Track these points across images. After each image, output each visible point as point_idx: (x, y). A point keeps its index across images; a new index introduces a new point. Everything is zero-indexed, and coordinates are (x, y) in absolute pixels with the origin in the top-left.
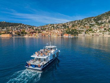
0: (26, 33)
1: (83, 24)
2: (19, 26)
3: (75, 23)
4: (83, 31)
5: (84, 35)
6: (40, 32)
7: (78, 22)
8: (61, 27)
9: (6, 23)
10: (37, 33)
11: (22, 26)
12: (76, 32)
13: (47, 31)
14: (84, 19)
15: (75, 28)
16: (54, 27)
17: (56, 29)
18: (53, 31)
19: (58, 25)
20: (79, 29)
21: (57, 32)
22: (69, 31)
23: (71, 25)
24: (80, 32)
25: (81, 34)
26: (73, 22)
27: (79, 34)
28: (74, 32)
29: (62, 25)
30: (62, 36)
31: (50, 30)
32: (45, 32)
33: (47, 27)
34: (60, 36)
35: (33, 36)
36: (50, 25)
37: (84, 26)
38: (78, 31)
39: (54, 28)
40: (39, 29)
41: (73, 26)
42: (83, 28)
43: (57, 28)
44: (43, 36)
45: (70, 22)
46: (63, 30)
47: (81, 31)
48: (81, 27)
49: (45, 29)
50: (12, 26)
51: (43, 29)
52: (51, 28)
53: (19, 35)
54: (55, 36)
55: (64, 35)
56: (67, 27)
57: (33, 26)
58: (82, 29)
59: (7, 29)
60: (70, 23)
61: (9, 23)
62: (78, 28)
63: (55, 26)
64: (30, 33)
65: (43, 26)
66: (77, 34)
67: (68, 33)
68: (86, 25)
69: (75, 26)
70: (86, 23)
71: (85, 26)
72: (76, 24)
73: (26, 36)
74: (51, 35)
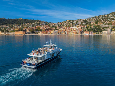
0: (41, 30)
1: (109, 19)
2: (35, 23)
3: (98, 18)
4: (109, 27)
5: (110, 32)
6: (57, 30)
7: (102, 17)
8: (82, 23)
9: (22, 19)
10: (53, 30)
11: (38, 23)
12: (100, 29)
13: (64, 28)
14: (111, 13)
15: (99, 24)
17: (76, 26)
18: (72, 28)
20: (104, 25)
21: (76, 29)
22: (91, 27)
23: (94, 20)
24: (105, 29)
25: (105, 32)
26: (97, 17)
27: (103, 32)
28: (97, 29)
29: (83, 21)
30: (81, 33)
31: (68, 27)
32: (62, 29)
33: (65, 24)
34: (79, 34)
35: (48, 34)
36: (69, 22)
37: (109, 22)
38: (102, 28)
39: (73, 25)
40: (56, 25)
41: (96, 22)
42: (109, 24)
43: (77, 24)
44: (59, 33)
45: (93, 17)
46: (83, 27)
47: (105, 27)
48: (106, 23)
49: (63, 25)
50: (28, 23)
51: (60, 26)
52: (70, 24)
53: (33, 32)
54: (74, 34)
55: (84, 33)
56: (89, 23)
57: (51, 23)
58: (107, 26)
59: (23, 26)
60: (93, 19)
61: (25, 20)
62: (102, 24)
63: (75, 22)
64: (46, 30)
65: (61, 23)
66: (101, 31)
67: (89, 30)
68: (113, 20)
69: (99, 22)
70: (113, 18)
71: (111, 22)
72: (100, 19)
73: (40, 34)
74: (69, 32)
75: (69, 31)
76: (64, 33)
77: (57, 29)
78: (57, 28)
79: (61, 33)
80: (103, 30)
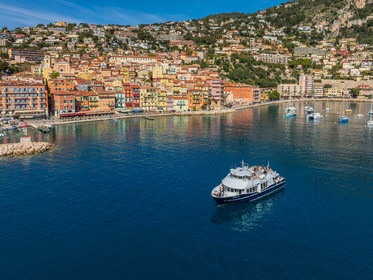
16: (96, 39)
19: (112, 32)
29: (134, 31)
39: (98, 46)
49: (41, 45)
51: (25, 45)
54: (180, 106)
63: (99, 33)
74: (143, 92)
76: (103, 105)
79: (78, 106)
80: (272, 75)
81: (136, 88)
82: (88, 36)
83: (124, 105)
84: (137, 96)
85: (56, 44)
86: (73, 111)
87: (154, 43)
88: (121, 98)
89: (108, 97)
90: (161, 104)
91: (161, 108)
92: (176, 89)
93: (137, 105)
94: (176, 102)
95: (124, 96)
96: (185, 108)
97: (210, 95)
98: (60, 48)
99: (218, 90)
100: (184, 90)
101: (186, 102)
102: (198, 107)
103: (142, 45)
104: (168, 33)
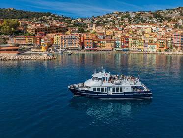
10: (68, 32)
17: (138, 23)
19: (140, 14)
29: (152, 14)
31: (118, 27)
33: (110, 19)
36: (119, 14)
39: (130, 21)
44: (88, 45)
49: (104, 22)
52: (122, 19)
63: (132, 15)
74: (130, 40)
75: (127, 35)
76: (108, 46)
77: (86, 29)
78: (87, 27)
79: (95, 46)
81: (127, 38)
82: (127, 17)
83: (120, 47)
84: (127, 42)
85: (111, 21)
86: (92, 48)
87: (162, 19)
88: (119, 43)
89: (111, 42)
90: (141, 47)
91: (140, 49)
92: (151, 39)
93: (127, 47)
94: (149, 46)
95: (120, 42)
96: (155, 50)
97: (172, 43)
98: (111, 23)
99: (178, 40)
100: (155, 40)
101: (155, 46)
102: (162, 49)
103: (154, 20)
104: (172, 13)
